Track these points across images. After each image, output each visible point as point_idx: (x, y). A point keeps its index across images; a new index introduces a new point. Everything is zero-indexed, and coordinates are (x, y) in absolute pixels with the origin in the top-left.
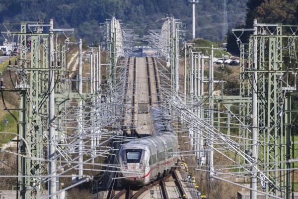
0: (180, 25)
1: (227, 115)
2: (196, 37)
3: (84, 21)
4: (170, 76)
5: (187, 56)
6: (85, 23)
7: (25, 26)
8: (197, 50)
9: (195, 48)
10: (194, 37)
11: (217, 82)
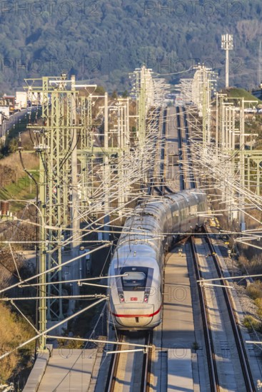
0: (212, 75)
1: (256, 173)
2: (230, 86)
3: (115, 68)
4: (201, 128)
5: (219, 106)
6: (115, 71)
7: (47, 81)
8: (229, 101)
9: (226, 99)
10: (227, 85)
11: (248, 135)
